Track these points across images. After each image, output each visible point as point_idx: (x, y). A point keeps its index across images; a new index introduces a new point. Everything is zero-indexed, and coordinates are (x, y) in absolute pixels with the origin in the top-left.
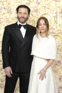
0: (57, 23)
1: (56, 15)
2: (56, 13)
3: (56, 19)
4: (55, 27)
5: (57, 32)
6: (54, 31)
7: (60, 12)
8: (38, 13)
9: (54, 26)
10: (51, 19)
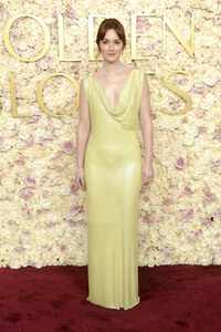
0: (57, 43)
1: (53, 20)
2: (55, 17)
3: (54, 33)
4: (52, 54)
5: (60, 68)
6: (53, 65)
7: (64, 12)
8: (5, 15)
9: (52, 51)
10: (40, 30)
